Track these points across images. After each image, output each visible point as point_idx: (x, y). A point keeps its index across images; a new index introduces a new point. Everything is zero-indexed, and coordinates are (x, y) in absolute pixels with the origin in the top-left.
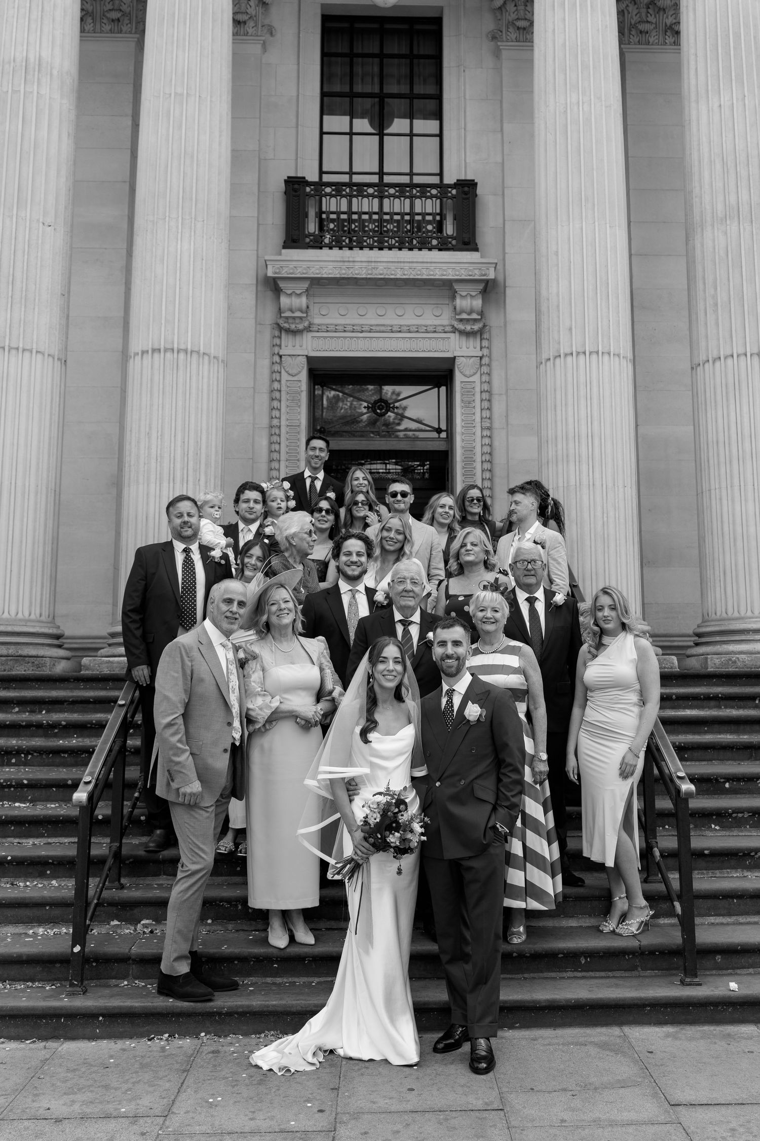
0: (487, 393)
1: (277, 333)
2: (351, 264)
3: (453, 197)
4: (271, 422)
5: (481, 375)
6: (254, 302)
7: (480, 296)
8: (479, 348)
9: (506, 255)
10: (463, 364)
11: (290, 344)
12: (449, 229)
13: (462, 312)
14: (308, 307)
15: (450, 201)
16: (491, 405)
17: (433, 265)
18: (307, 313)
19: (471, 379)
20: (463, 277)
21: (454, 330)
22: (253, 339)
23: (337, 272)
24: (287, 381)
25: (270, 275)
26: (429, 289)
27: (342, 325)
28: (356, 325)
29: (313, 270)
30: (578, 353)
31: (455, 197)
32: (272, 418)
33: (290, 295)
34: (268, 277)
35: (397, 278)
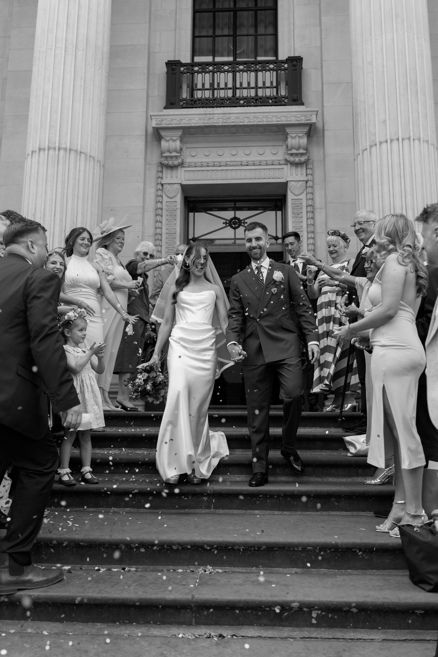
0: (311, 207)
1: (160, 169)
2: (212, 116)
3: (286, 69)
4: (155, 231)
5: (307, 194)
6: (143, 147)
7: (306, 136)
8: (305, 175)
9: (325, 108)
10: (293, 187)
11: (169, 176)
12: (283, 92)
13: (292, 148)
14: (181, 150)
15: (283, 72)
16: (314, 215)
17: (271, 114)
18: (180, 153)
19: (299, 197)
20: (293, 122)
21: (287, 162)
22: (143, 173)
23: (201, 122)
24: (167, 202)
25: (154, 125)
26: (269, 135)
27: (206, 162)
28: (216, 162)
29: (184, 121)
30: (392, 140)
31: (287, 70)
32: (156, 228)
33: (168, 141)
34: (153, 128)
35: (245, 125)
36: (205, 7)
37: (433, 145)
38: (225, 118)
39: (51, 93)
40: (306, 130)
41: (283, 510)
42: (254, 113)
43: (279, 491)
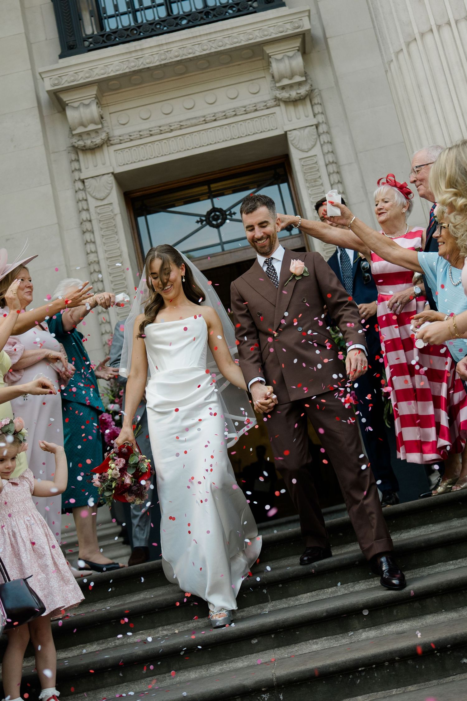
0: (334, 165)
1: (73, 157)
2: (140, 53)
4: (87, 258)
5: (322, 146)
6: (39, 127)
7: (299, 54)
8: (311, 115)
10: (297, 138)
11: (91, 165)
13: (282, 78)
14: (102, 118)
16: (341, 177)
17: (235, 31)
18: (102, 123)
19: (311, 153)
20: (274, 36)
21: (278, 101)
22: (46, 168)
23: (125, 67)
24: (96, 207)
25: (49, 88)
26: (239, 65)
27: (146, 130)
28: (164, 126)
29: (96, 71)
32: (88, 254)
33: (77, 108)
34: (48, 92)
35: (197, 56)
38: (162, 52)
41: (406, 684)
42: (207, 35)
43: (391, 653)
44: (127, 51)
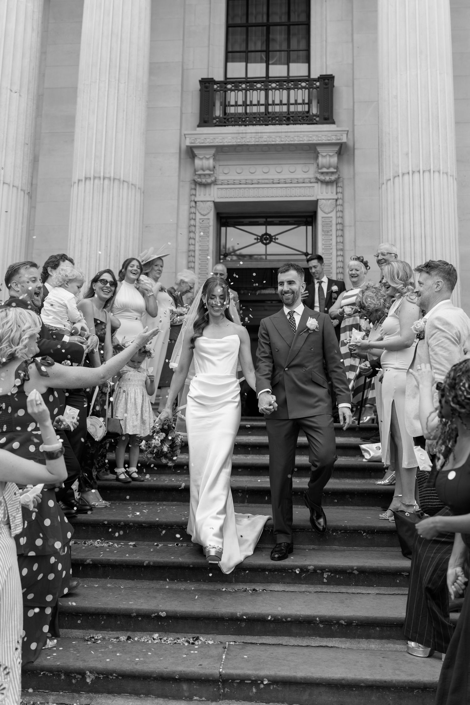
0: (341, 225)
1: (193, 186)
2: (244, 135)
4: (189, 247)
5: (337, 212)
6: (177, 165)
7: (336, 155)
8: (335, 193)
9: (356, 127)
10: (323, 205)
11: (202, 194)
12: (314, 110)
14: (214, 167)
15: (315, 90)
16: (343, 233)
17: (302, 134)
18: (213, 171)
19: (329, 215)
20: (324, 142)
21: (318, 180)
22: (177, 190)
23: (234, 141)
24: (200, 219)
25: (188, 143)
26: (300, 153)
27: (238, 180)
28: (248, 180)
29: (217, 140)
30: (413, 172)
31: (318, 88)
32: (190, 245)
33: (201, 159)
34: (187, 146)
35: (277, 144)
36: (238, 21)
37: (453, 176)
38: (257, 137)
39: (95, 124)
40: (337, 149)
42: (285, 132)
44: (237, 132)
